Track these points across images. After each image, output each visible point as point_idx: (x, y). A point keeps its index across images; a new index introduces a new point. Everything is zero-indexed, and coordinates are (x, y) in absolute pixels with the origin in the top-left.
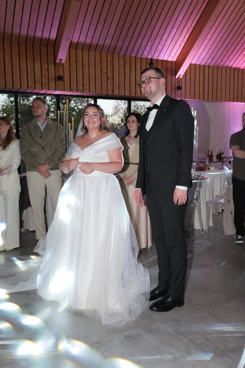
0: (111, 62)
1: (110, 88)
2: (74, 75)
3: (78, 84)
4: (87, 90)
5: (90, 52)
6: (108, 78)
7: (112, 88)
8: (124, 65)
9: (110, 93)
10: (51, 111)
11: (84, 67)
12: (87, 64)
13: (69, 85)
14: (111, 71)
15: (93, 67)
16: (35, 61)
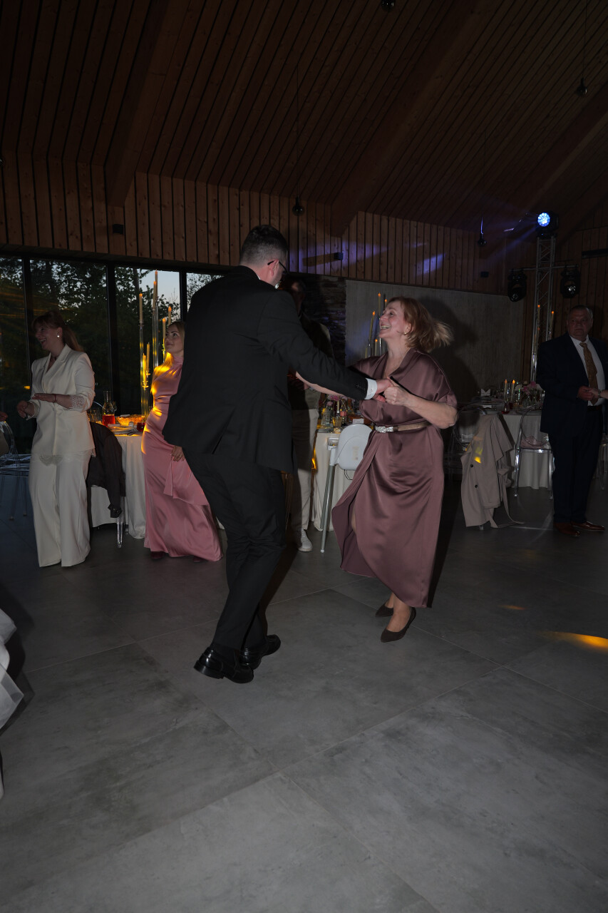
0: (215, 200)
1: (214, 251)
2: (143, 224)
3: (152, 241)
4: (169, 254)
5: (174, 179)
6: (209, 231)
7: (217, 252)
8: (239, 209)
9: (213, 261)
10: (63, 295)
11: (163, 209)
12: (168, 203)
13: (134, 243)
14: (214, 219)
15: (181, 209)
16: (67, 191)
